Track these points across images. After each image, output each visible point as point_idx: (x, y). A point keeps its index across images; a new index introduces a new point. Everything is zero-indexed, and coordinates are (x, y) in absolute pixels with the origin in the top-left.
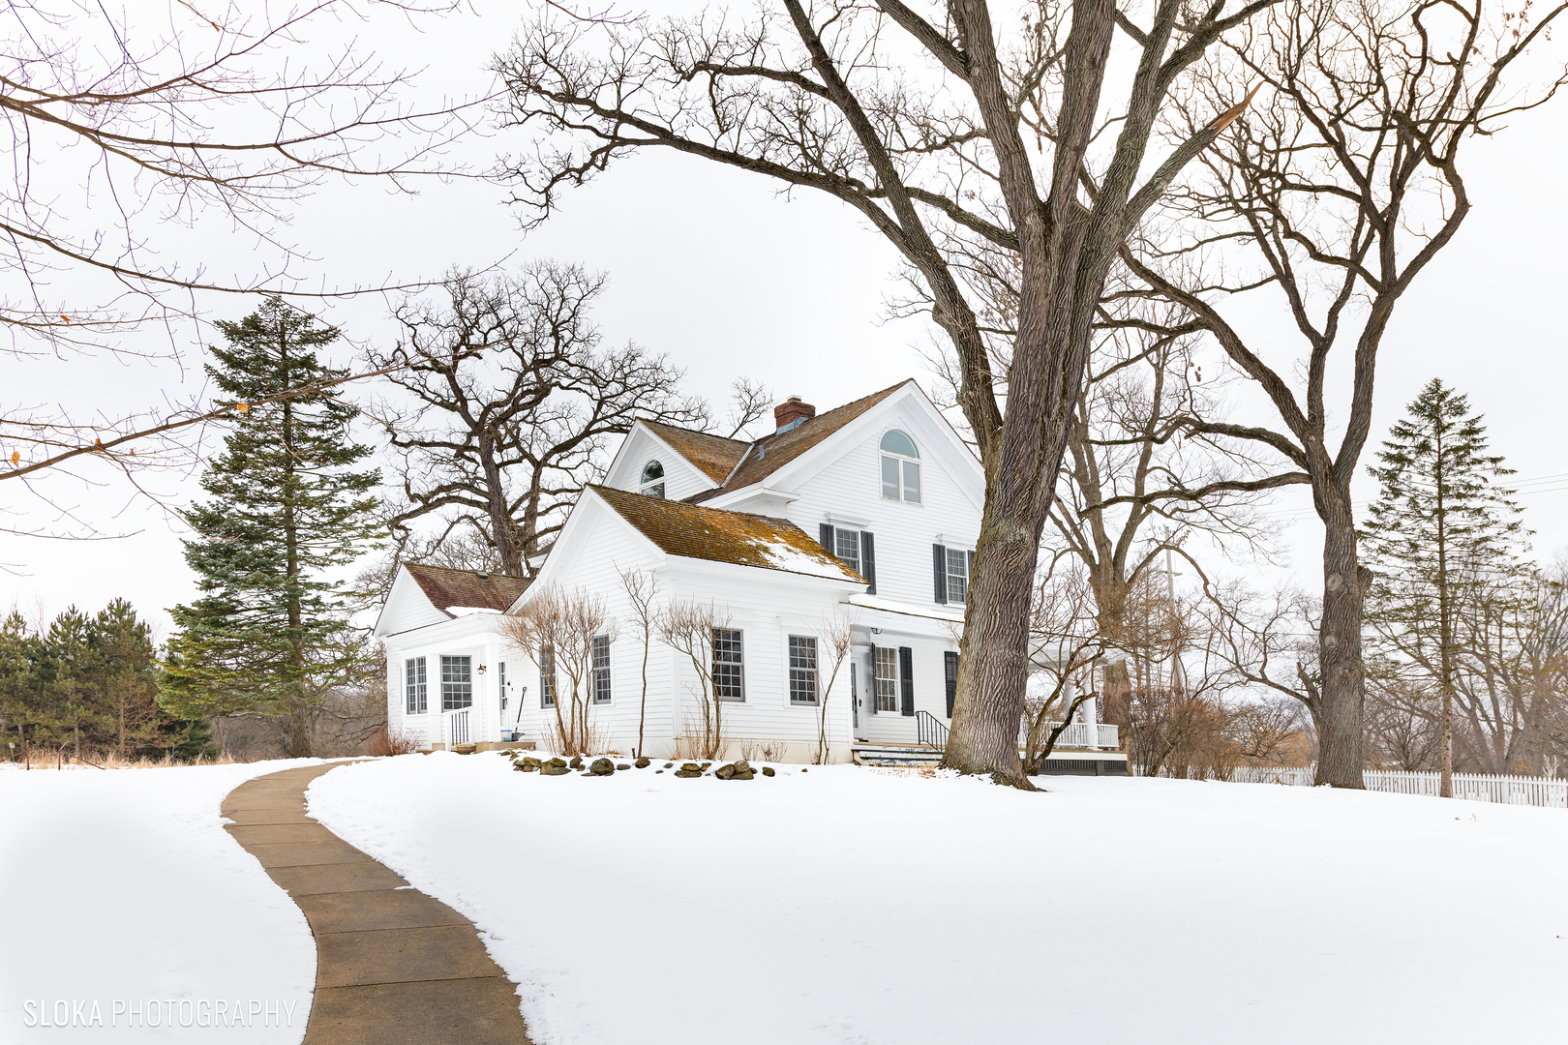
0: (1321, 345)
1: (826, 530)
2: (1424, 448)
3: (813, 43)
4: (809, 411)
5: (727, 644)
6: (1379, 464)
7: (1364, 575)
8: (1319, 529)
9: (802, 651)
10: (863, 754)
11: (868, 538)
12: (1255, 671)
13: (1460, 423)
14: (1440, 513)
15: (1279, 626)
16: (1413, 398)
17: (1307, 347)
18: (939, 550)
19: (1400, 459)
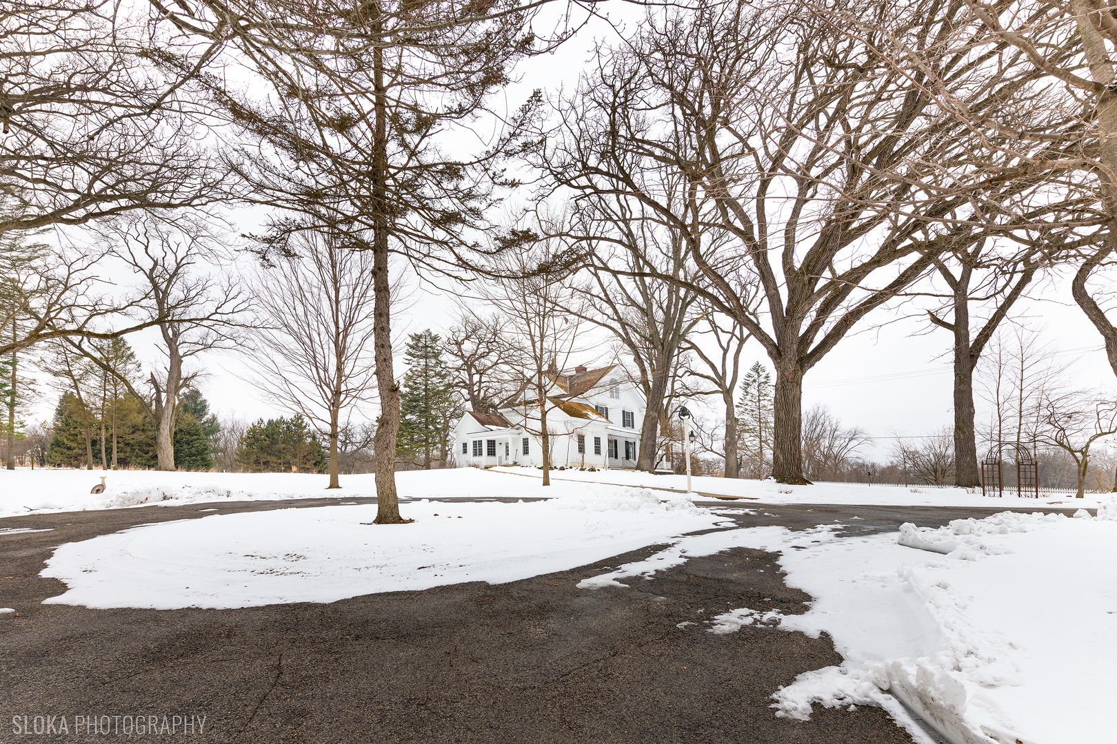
0: (726, 351)
1: (597, 407)
2: (755, 381)
3: (604, 291)
4: (585, 369)
5: (581, 439)
6: (742, 385)
7: (737, 420)
8: (725, 406)
9: (597, 440)
10: (611, 467)
11: (607, 409)
12: (708, 448)
13: (764, 375)
14: (759, 400)
15: (716, 431)
16: (751, 367)
17: (722, 352)
18: (624, 412)
19: (748, 384)
